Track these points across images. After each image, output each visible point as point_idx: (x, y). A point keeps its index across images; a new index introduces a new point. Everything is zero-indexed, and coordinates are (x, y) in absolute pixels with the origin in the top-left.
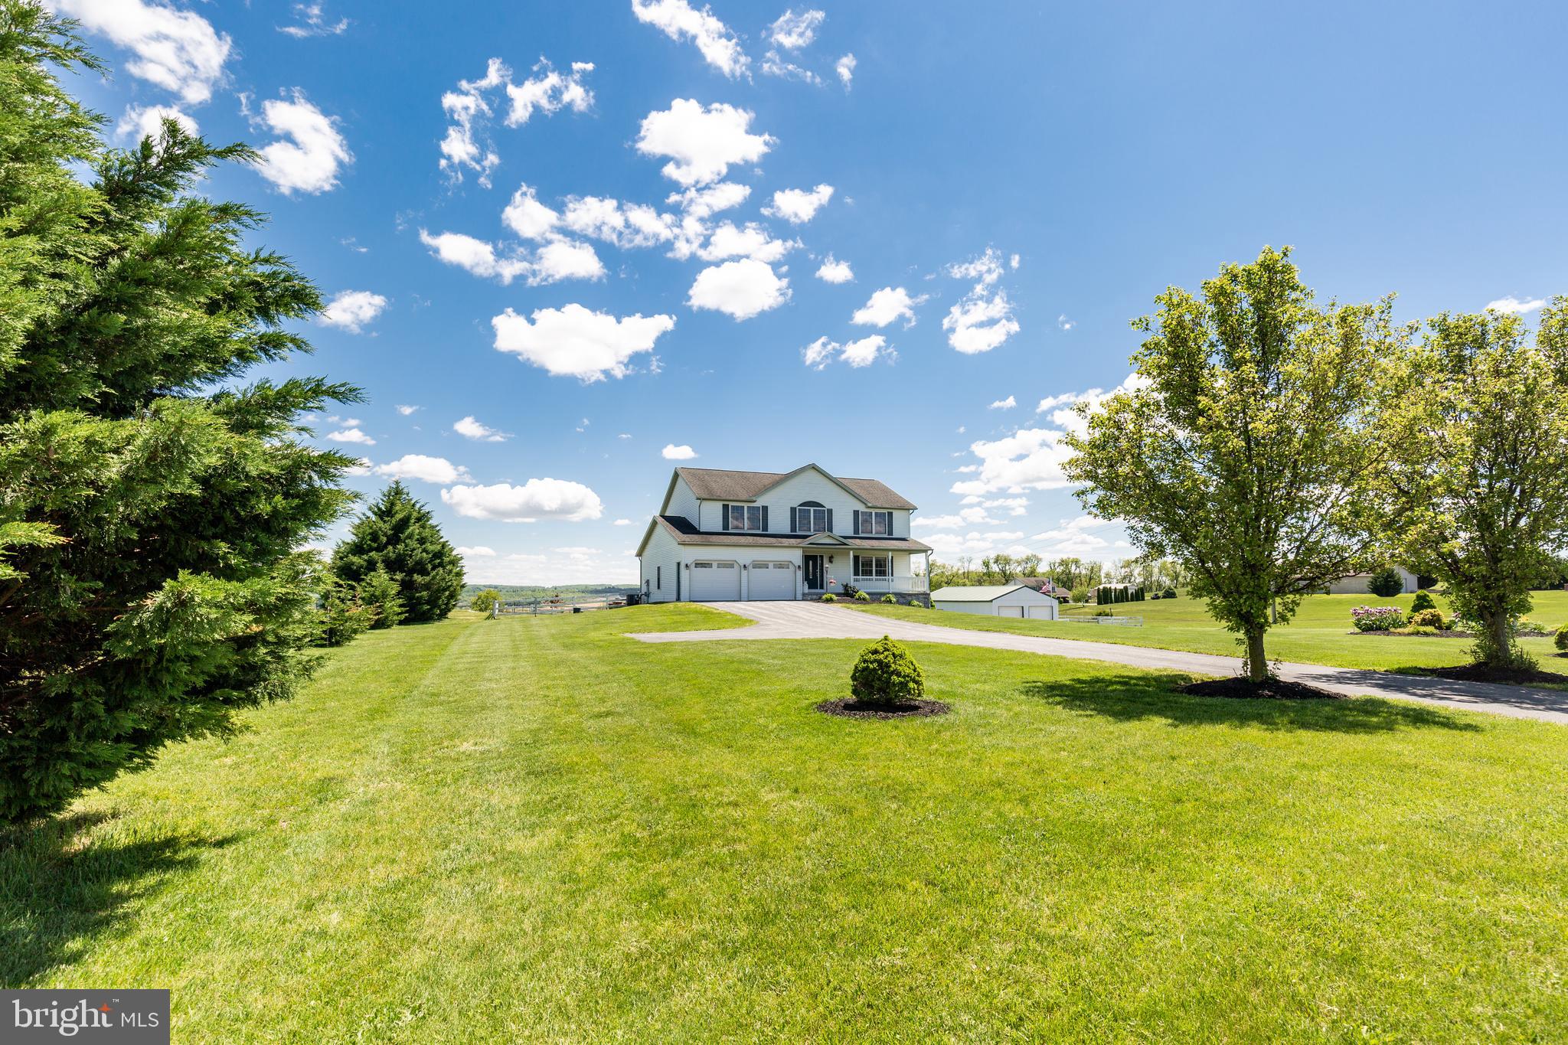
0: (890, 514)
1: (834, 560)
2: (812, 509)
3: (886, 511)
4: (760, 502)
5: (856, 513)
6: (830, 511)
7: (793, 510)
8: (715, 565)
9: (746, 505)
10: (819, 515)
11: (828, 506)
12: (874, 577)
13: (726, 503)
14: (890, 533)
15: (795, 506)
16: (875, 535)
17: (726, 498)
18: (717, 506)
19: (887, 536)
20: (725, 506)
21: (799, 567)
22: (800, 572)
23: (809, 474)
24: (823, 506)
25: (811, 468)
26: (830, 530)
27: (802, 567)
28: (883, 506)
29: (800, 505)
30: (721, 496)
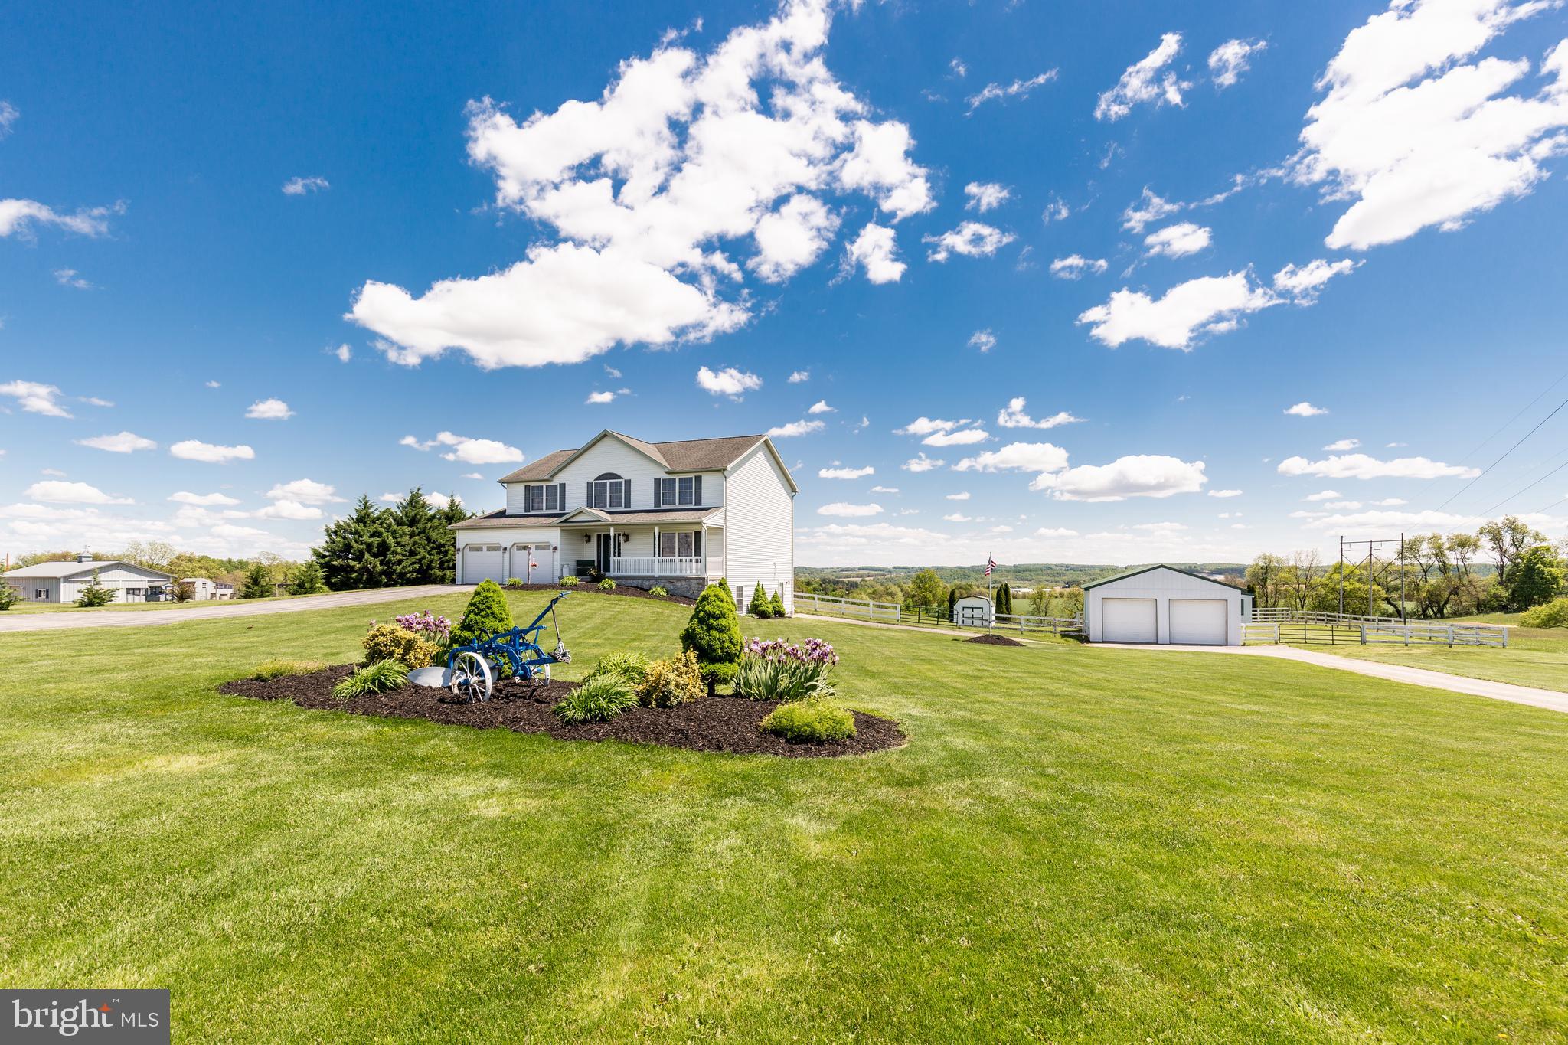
0: (699, 479)
1: (630, 538)
2: (608, 482)
3: (692, 476)
4: (557, 481)
5: (657, 481)
6: (628, 483)
7: (590, 484)
8: (485, 548)
9: (544, 484)
10: (616, 486)
11: (626, 477)
12: (677, 558)
13: (527, 484)
14: (699, 501)
15: (591, 480)
16: (677, 506)
17: (527, 479)
18: (519, 490)
19: (693, 506)
20: (527, 488)
21: (555, 548)
22: (558, 554)
23: (606, 443)
24: (620, 478)
25: (605, 435)
26: (628, 504)
27: (559, 548)
28: (685, 470)
29: (596, 479)
30: (523, 477)
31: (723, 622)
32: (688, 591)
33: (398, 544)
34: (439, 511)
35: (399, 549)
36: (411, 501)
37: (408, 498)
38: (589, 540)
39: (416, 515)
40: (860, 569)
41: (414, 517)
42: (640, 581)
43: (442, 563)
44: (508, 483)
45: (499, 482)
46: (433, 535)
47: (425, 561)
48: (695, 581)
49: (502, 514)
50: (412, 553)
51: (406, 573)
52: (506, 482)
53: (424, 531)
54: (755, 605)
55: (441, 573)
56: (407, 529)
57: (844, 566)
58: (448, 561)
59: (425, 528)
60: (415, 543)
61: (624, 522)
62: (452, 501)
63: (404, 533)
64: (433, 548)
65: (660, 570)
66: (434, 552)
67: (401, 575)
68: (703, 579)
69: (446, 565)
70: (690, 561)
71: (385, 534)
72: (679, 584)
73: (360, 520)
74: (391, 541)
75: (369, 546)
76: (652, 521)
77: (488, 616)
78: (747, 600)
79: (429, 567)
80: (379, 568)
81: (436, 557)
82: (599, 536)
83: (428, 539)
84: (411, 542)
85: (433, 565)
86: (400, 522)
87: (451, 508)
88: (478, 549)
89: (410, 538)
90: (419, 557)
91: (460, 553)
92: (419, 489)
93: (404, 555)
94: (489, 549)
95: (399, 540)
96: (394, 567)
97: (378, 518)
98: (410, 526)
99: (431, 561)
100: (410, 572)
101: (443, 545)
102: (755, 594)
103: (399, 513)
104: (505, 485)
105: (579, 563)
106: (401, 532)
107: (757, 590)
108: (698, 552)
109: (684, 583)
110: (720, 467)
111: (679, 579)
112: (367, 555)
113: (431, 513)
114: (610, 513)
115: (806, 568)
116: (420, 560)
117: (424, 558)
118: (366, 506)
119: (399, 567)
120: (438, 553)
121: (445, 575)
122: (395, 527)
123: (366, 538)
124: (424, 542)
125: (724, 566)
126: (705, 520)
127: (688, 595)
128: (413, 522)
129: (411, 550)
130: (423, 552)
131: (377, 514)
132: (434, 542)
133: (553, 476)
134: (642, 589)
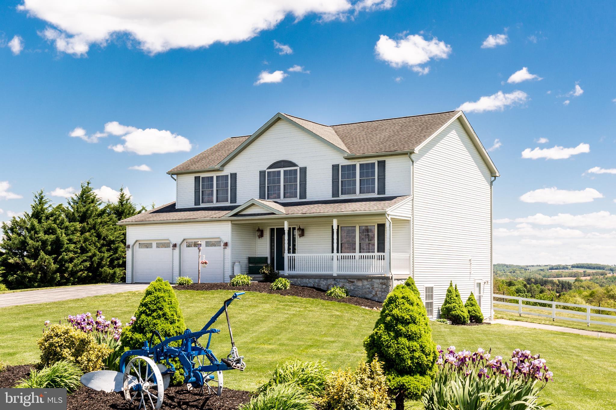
0: (382, 164)
1: (306, 233)
2: (282, 170)
3: (375, 161)
4: (227, 171)
5: (335, 168)
6: (304, 171)
7: (262, 173)
8: (154, 245)
9: (214, 175)
10: (290, 176)
11: (301, 165)
12: (357, 254)
13: (197, 175)
14: (382, 190)
15: (264, 168)
16: (358, 196)
17: (197, 169)
18: (190, 180)
19: (375, 195)
20: (197, 179)
21: (226, 244)
22: (228, 250)
23: (280, 127)
24: (294, 165)
25: (278, 119)
26: (303, 194)
27: (230, 244)
28: (367, 154)
29: (269, 168)
30: (193, 168)
31: (413, 328)
32: (371, 293)
33: (70, 241)
34: (108, 206)
35: (72, 246)
36: (82, 196)
37: (79, 193)
38: (261, 235)
39: (87, 210)
40: (573, 267)
41: (85, 213)
42: (317, 280)
43: (112, 261)
44: (178, 174)
45: (168, 173)
46: (104, 231)
47: (96, 259)
48: (378, 281)
49: (171, 208)
50: (84, 250)
51: (77, 272)
52: (176, 173)
53: (94, 227)
54: (447, 308)
55: (111, 271)
56: (78, 225)
57: (554, 264)
58: (118, 259)
59: (95, 223)
60: (86, 240)
61: (300, 215)
62: (122, 196)
63: (76, 230)
64: (103, 245)
65: (339, 268)
66: (104, 249)
67: (73, 273)
68: (387, 278)
69: (116, 262)
70: (373, 257)
71: (59, 231)
72: (360, 284)
73: (37, 215)
74: (64, 238)
75: (44, 243)
76: (330, 213)
77: (159, 317)
78: (438, 303)
79: (100, 265)
80: (54, 266)
81: (106, 255)
82: (272, 230)
83: (99, 236)
84: (82, 239)
85: (104, 263)
86: (71, 218)
87: (121, 202)
88: (148, 245)
89: (81, 234)
90: (90, 254)
91: (130, 250)
92: (88, 183)
93: (75, 253)
94: (159, 245)
95: (71, 237)
96: (67, 265)
97: (52, 215)
98: (81, 222)
99: (102, 259)
100: (81, 270)
101: (113, 242)
102: (448, 296)
103: (70, 209)
104: (175, 177)
105: (251, 260)
106: (72, 228)
107: (449, 291)
108: (381, 248)
109: (365, 283)
110: (406, 150)
111: (360, 278)
112: (42, 253)
113: (101, 208)
114: (284, 205)
115: (507, 266)
116: (91, 257)
117: (94, 255)
118: (41, 201)
119: (71, 265)
120: (108, 250)
121: (115, 273)
122: (67, 224)
123: (41, 235)
124: (94, 239)
125: (411, 263)
126: (389, 211)
127: (370, 296)
128: (84, 218)
129: (82, 246)
130: (93, 249)
131: (50, 210)
132: (104, 239)
133: (223, 166)
134: (319, 289)
